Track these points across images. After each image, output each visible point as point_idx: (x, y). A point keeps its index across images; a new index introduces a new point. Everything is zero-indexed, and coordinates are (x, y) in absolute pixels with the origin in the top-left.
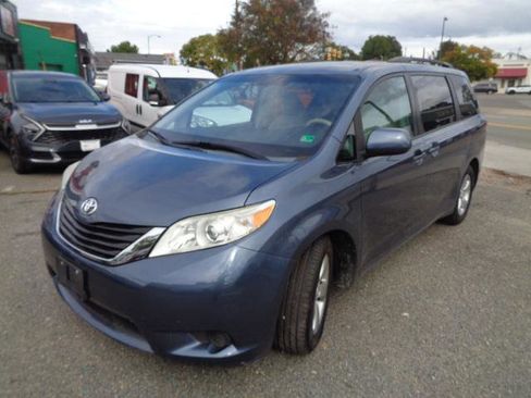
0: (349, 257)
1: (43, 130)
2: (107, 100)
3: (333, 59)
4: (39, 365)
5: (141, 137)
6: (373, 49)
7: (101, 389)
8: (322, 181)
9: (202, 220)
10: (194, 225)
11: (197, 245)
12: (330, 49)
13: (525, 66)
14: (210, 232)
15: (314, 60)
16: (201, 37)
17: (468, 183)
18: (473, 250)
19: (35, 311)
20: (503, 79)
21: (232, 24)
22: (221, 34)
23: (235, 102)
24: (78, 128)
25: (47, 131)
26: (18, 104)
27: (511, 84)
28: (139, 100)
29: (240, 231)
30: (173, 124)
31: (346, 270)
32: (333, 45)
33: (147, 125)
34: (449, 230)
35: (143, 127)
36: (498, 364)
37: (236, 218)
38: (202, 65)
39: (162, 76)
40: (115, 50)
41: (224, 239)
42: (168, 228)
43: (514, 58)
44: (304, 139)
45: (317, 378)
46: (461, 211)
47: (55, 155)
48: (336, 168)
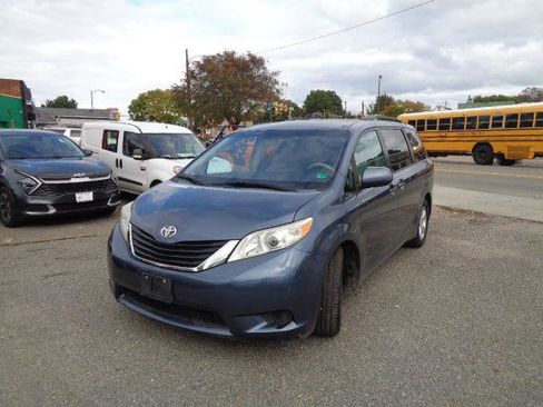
0: (354, 264)
1: (40, 183)
2: (90, 155)
6: (316, 103)
10: (259, 237)
11: (261, 251)
12: (276, 104)
17: (424, 213)
21: (185, 81)
24: (73, 180)
25: (43, 184)
28: (119, 155)
31: (352, 275)
32: (279, 100)
34: (415, 252)
37: (290, 229)
39: (143, 132)
40: (51, 105)
41: (281, 245)
42: (241, 240)
44: (319, 176)
46: (422, 236)
47: (51, 207)
48: (344, 196)
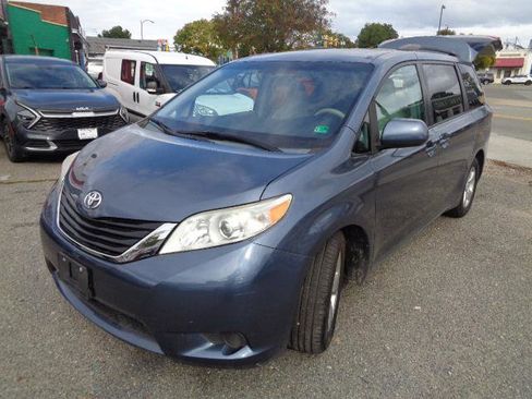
0: (361, 252)
1: (39, 117)
2: (104, 86)
3: (329, 47)
4: (47, 361)
5: (143, 126)
6: (370, 37)
7: (112, 386)
8: (333, 176)
9: (215, 215)
10: (207, 220)
11: (210, 241)
12: (326, 37)
13: (522, 56)
14: (224, 228)
15: (310, 48)
16: (195, 23)
17: (473, 174)
18: (480, 242)
19: (39, 305)
20: (499, 69)
21: (227, 9)
22: (217, 19)
23: (234, 90)
24: (75, 115)
25: (42, 118)
26: (12, 91)
27: (508, 74)
28: (136, 88)
29: (255, 227)
30: (175, 113)
31: (357, 266)
32: (329, 33)
33: (148, 113)
35: (144, 116)
36: (513, 359)
37: (252, 213)
38: (197, 52)
39: (160, 62)
40: (107, 35)
41: (238, 236)
42: (179, 223)
43: (511, 47)
44: (318, 130)
45: (333, 374)
46: (466, 202)
47: (51, 143)
48: (353, 161)
